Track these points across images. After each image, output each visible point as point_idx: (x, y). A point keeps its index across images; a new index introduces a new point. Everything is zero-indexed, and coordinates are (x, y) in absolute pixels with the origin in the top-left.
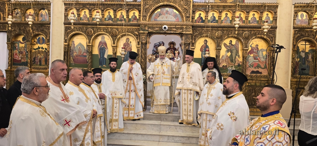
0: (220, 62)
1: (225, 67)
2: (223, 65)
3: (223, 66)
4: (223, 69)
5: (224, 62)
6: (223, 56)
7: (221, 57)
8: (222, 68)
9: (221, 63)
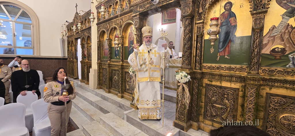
0: (264, 43)
1: (278, 52)
2: (274, 47)
3: (273, 51)
4: (273, 58)
5: (278, 41)
6: (274, 27)
7: (266, 31)
8: (271, 55)
9: (266, 45)
